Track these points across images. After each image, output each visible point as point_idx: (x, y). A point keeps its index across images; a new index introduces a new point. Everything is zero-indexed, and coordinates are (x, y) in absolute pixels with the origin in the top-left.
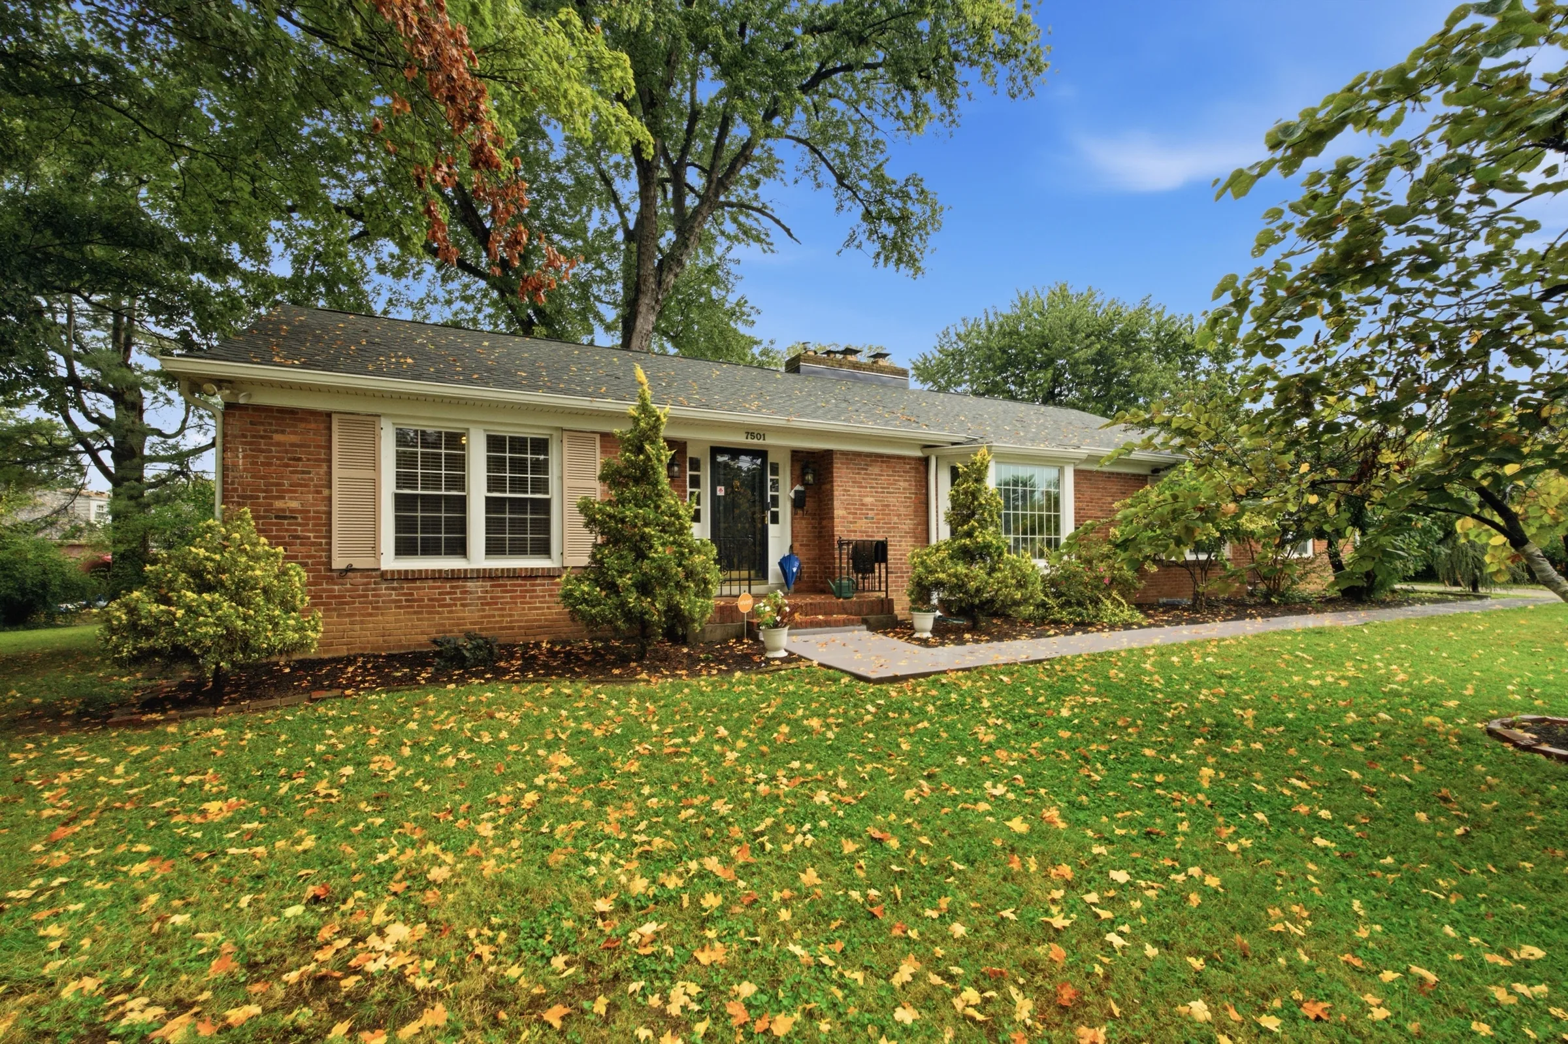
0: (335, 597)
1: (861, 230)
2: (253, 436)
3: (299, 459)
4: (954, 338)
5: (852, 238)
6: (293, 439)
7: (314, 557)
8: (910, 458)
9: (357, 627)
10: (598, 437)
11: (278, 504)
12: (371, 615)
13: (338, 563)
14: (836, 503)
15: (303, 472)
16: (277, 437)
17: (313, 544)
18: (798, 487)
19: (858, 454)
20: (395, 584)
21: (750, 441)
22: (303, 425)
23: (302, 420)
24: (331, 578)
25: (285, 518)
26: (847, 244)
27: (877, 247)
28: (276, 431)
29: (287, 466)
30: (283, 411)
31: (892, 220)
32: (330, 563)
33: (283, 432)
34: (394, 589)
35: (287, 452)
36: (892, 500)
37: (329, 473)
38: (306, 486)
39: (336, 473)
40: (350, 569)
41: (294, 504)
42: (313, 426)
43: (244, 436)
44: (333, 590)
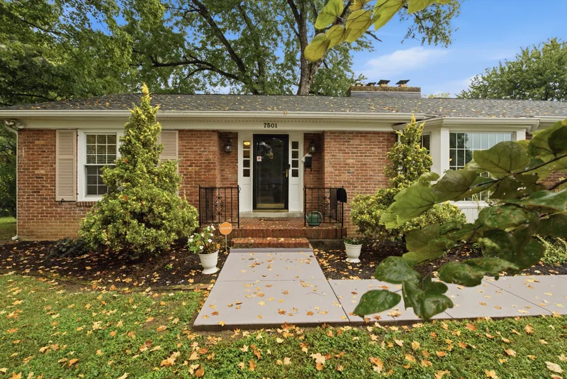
0: (58, 213)
1: (414, 28)
2: (28, 143)
3: (44, 152)
4: (481, 80)
5: (409, 33)
6: (42, 142)
7: (49, 195)
8: (383, 133)
9: (67, 227)
10: (177, 132)
11: (37, 172)
12: (72, 222)
13: (58, 198)
14: (326, 164)
15: (46, 157)
16: (37, 142)
17: (50, 189)
18: (307, 155)
19: (344, 132)
20: (82, 208)
21: (267, 128)
22: (46, 136)
23: (46, 134)
24: (56, 204)
25: (39, 178)
26: (407, 37)
27: (424, 35)
28: (36, 140)
29: (40, 155)
30: (39, 130)
31: (431, 18)
32: (55, 198)
33: (39, 140)
34: (82, 210)
35: (40, 148)
36: (369, 160)
37: (55, 157)
38: (47, 163)
39: (58, 157)
40: (63, 201)
41: (43, 172)
42: (50, 136)
43: (25, 143)
44: (57, 211)
